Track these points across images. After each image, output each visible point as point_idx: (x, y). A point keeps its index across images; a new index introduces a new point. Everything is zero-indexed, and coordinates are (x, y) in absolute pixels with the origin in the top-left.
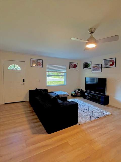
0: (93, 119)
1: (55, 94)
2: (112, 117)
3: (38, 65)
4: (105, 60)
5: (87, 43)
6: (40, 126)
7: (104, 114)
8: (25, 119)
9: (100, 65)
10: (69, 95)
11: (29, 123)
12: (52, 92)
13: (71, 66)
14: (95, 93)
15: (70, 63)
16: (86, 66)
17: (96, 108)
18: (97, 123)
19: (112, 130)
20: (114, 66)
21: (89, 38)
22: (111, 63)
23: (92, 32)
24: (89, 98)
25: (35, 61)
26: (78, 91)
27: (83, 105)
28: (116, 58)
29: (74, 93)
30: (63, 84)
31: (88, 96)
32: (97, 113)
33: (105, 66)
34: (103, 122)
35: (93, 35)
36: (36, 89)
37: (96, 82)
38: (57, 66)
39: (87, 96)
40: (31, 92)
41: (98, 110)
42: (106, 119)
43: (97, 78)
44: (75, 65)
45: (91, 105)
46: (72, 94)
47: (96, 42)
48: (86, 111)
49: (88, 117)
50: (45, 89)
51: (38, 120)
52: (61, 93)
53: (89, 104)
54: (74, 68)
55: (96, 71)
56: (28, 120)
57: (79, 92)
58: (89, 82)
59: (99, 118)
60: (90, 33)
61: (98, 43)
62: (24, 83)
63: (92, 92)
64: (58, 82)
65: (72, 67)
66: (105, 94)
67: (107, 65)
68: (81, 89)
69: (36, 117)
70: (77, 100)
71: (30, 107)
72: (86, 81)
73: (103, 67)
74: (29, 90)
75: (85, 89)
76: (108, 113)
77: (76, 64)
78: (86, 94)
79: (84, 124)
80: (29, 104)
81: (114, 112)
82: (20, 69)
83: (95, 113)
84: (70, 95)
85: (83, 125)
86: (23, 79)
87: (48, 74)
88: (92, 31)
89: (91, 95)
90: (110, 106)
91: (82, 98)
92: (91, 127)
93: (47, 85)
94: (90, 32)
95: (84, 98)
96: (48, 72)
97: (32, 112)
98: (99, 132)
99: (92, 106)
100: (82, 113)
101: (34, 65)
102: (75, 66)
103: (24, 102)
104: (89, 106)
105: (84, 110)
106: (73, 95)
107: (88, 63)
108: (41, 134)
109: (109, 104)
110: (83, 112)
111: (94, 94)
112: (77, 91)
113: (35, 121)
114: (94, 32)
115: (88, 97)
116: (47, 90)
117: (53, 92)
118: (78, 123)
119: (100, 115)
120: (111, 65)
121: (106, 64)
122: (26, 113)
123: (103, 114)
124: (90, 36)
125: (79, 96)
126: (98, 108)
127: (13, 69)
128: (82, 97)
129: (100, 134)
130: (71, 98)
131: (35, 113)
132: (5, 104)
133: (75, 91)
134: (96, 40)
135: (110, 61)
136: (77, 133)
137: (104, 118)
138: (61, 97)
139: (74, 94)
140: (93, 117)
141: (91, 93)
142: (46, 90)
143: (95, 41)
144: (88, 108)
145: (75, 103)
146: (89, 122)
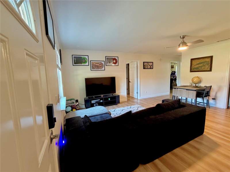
4: (107, 57)
9: (103, 62)
14: (104, 96)
16: (79, 61)
20: (117, 64)
28: (118, 57)
31: (96, 103)
55: (97, 69)
63: (100, 97)
67: (111, 63)
73: (107, 65)
78: (93, 102)
112: (75, 103)
120: (114, 63)
135: (113, 59)
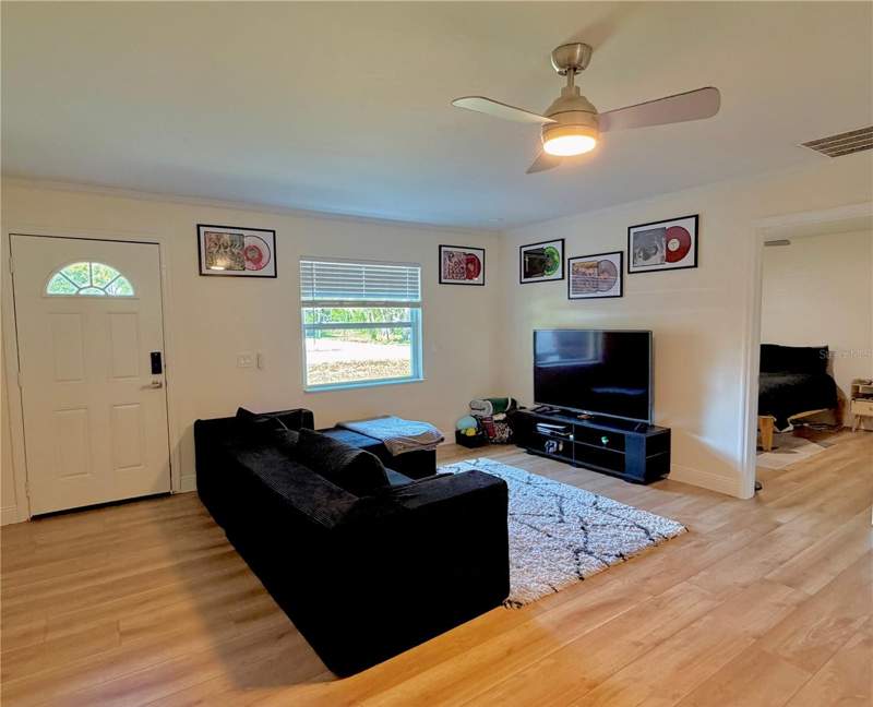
0: (590, 565)
1: (359, 437)
2: (693, 543)
3: (248, 264)
4: (635, 230)
5: (548, 130)
6: (282, 636)
7: (647, 532)
8: (182, 604)
9: (616, 259)
10: (442, 440)
11: (211, 628)
12: (339, 427)
13: (446, 264)
14: (590, 419)
15: (440, 247)
16: (535, 264)
17: (605, 502)
18: (615, 586)
19: (698, 619)
20: (689, 259)
21: (559, 99)
22: (674, 245)
23: (572, 68)
24: (561, 448)
25: (227, 237)
26: (496, 413)
27: (532, 493)
28: (697, 217)
29: (474, 422)
30: (409, 372)
31: (553, 436)
32: (613, 532)
33: (640, 261)
34: (649, 578)
35: (579, 85)
36: (241, 411)
37: (592, 355)
38: (364, 267)
39: (546, 438)
40: (207, 433)
41: (616, 513)
42: (659, 558)
43: (596, 334)
44: (472, 260)
45: (574, 489)
46: (458, 433)
47: (598, 123)
48: (549, 524)
49: (564, 555)
50: (300, 410)
51: (266, 600)
52: (397, 429)
53: (561, 480)
54: (467, 281)
55: (589, 291)
56: (202, 610)
57: (501, 416)
58: (554, 360)
59: (621, 555)
60: (560, 73)
61: (607, 130)
62: (159, 378)
63: (574, 416)
64: (372, 363)
65: (452, 274)
66: (649, 421)
67: (653, 257)
68: (514, 402)
69: (254, 581)
70: (494, 462)
71: (209, 526)
72: (538, 351)
73: (632, 270)
74: (193, 423)
75: (537, 400)
76: (671, 527)
77: (479, 254)
78: (543, 428)
79: (544, 598)
80: (197, 511)
81: (699, 517)
82: (131, 293)
83: (600, 533)
84: (450, 438)
85: (542, 604)
86: (153, 354)
87: (308, 316)
88: (569, 59)
89: (569, 428)
90: (679, 486)
91: (520, 454)
92: (584, 614)
93: (309, 383)
94: (560, 66)
95: (529, 452)
96: (313, 304)
97: (222, 557)
98: (634, 636)
99: (581, 492)
100: (529, 536)
101: (220, 266)
102: (471, 267)
103: (167, 495)
104: (562, 497)
105: (537, 522)
106: (465, 435)
107: (545, 246)
108: (295, 684)
109: (671, 476)
110: (535, 532)
111: (585, 424)
112: (488, 412)
113: (245, 607)
114: (583, 65)
115: (553, 446)
116: (309, 416)
117: (350, 425)
118: (511, 597)
119: (630, 540)
120: (672, 256)
121: (644, 251)
122: (183, 567)
123: (642, 534)
124: (564, 90)
125: (503, 443)
126: (616, 504)
127: (82, 292)
128: (520, 445)
129: (637, 644)
130: (459, 457)
131: (246, 559)
132: (37, 518)
133: (478, 413)
134: (595, 113)
135: (670, 234)
136: (509, 652)
137: (651, 553)
138: (397, 451)
139: (471, 433)
140: (591, 553)
141: (572, 422)
142: (302, 418)
143: (595, 120)
144: (556, 508)
145: (487, 484)
146: (572, 587)
